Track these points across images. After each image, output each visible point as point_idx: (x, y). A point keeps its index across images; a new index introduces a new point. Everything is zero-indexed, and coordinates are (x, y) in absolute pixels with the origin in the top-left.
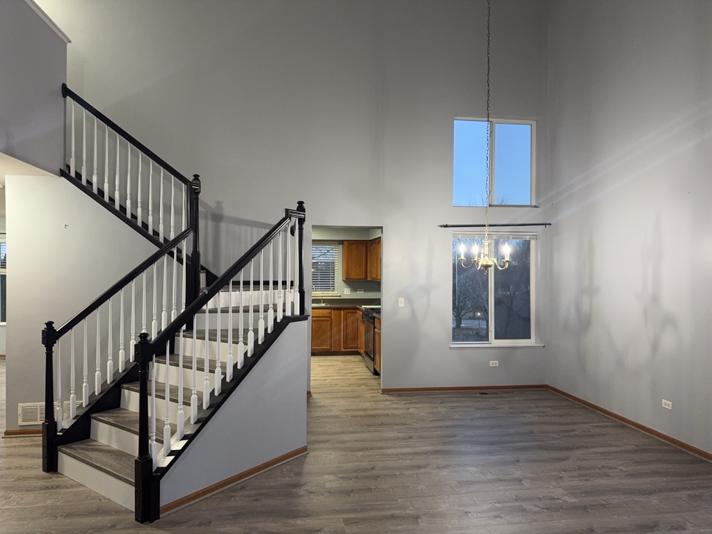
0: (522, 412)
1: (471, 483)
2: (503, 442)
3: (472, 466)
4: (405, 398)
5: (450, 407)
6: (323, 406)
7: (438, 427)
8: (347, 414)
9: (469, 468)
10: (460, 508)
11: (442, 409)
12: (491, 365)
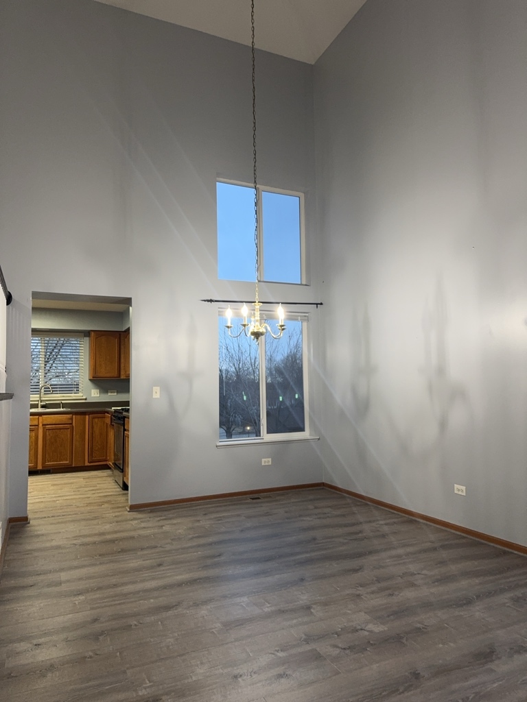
0: (300, 516)
1: (241, 623)
2: (281, 557)
3: (242, 596)
4: (159, 514)
5: (216, 518)
6: (43, 535)
7: (199, 546)
8: (75, 542)
9: (238, 600)
10: (226, 671)
11: (205, 522)
12: (263, 464)
